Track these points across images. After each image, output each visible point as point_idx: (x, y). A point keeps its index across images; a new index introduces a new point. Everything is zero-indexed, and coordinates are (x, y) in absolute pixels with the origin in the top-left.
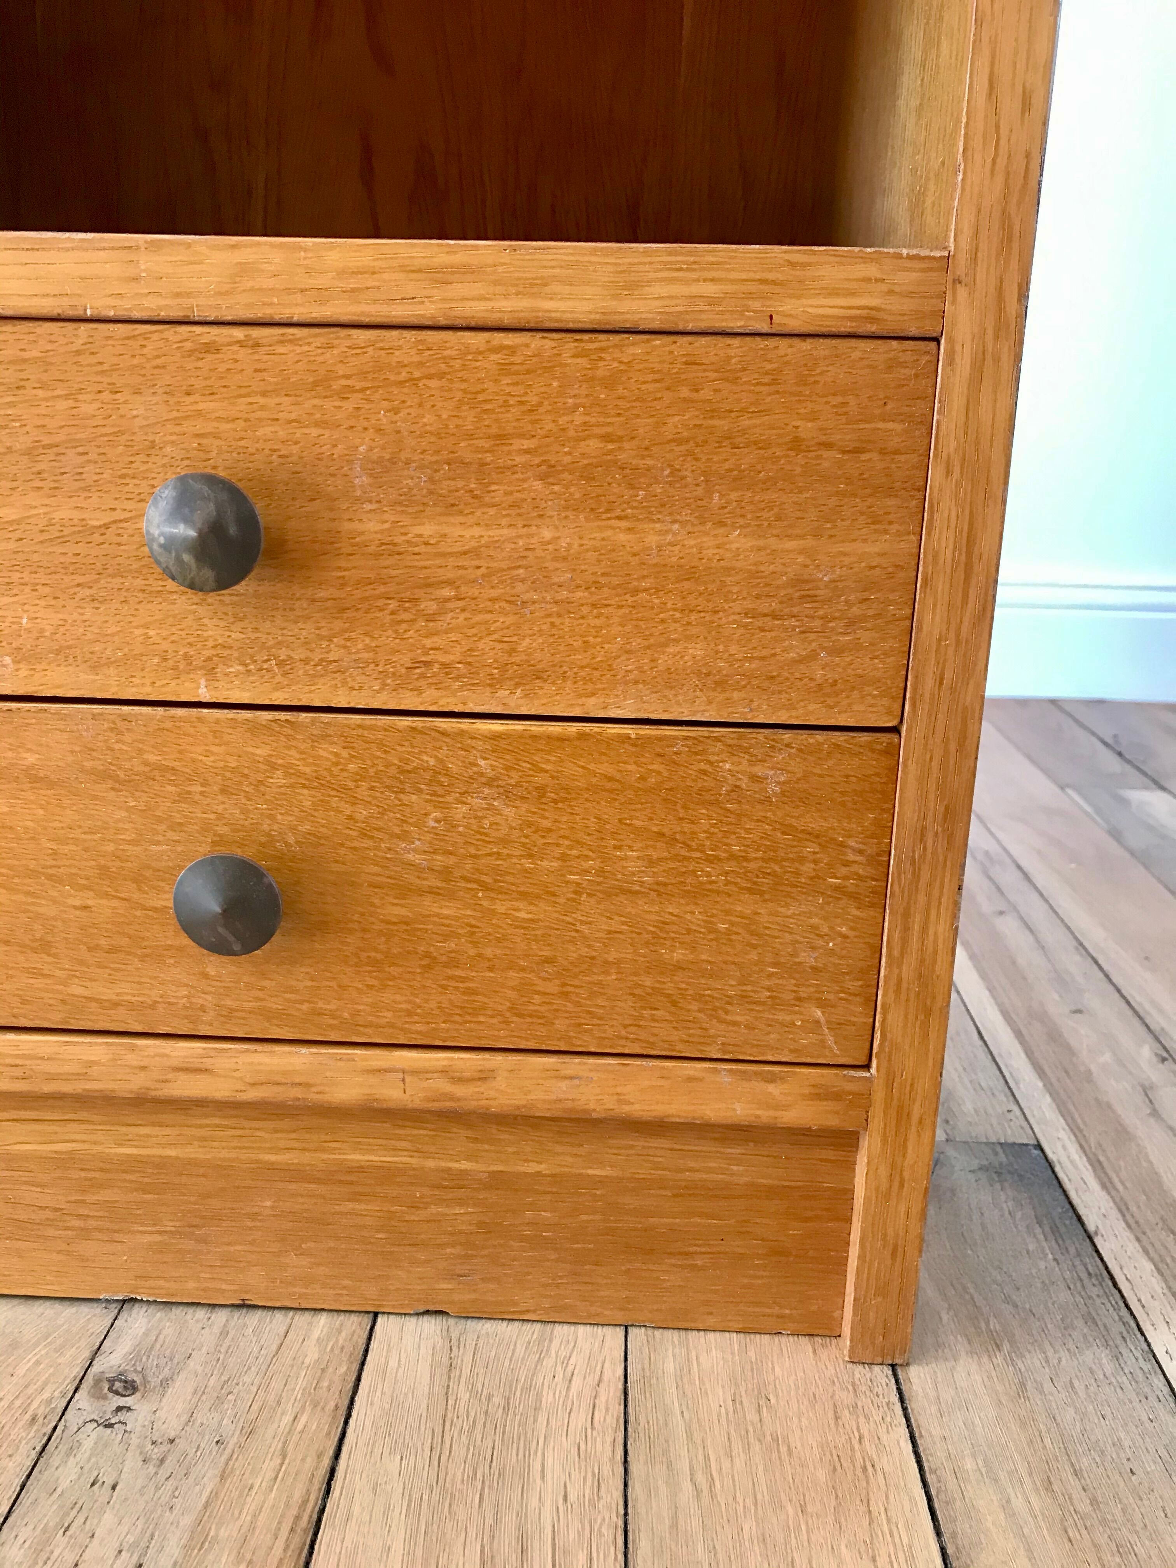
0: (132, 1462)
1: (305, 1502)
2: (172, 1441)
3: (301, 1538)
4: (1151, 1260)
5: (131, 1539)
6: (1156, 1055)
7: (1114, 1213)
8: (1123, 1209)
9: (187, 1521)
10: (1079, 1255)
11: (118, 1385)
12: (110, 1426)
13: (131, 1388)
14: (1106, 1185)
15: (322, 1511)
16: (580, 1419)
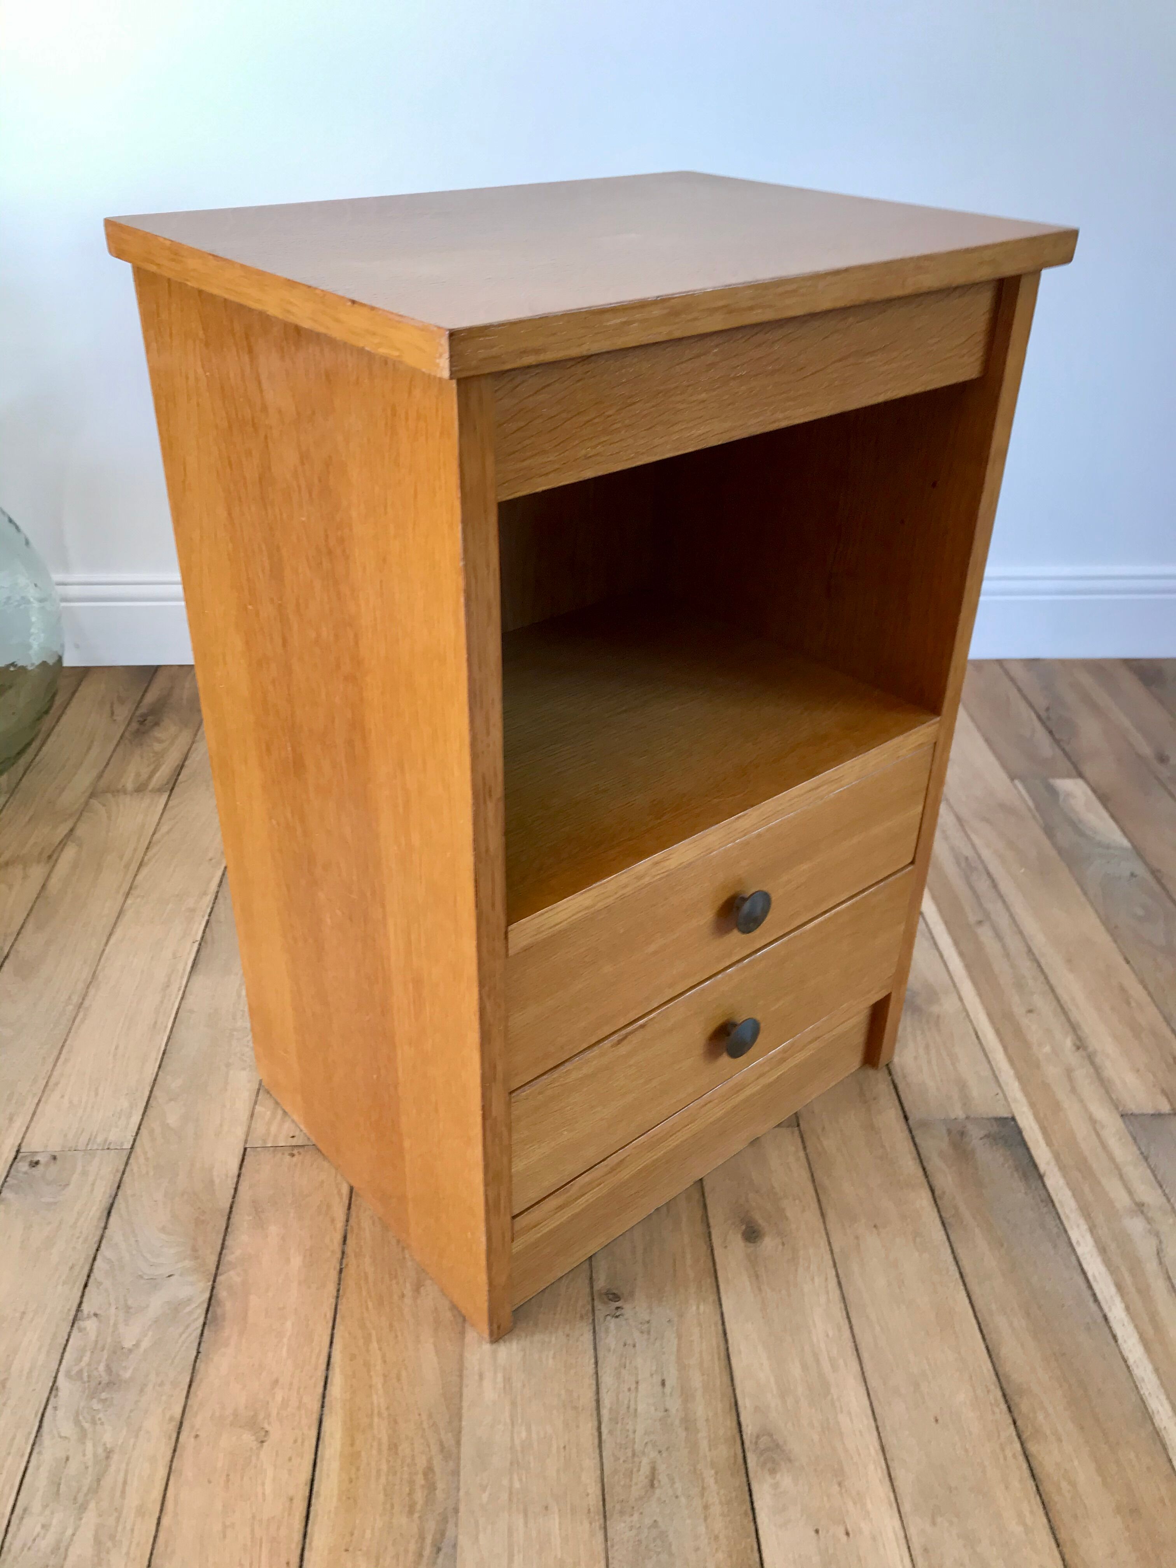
0: (636, 1334)
1: (718, 1347)
2: (648, 1322)
3: (724, 1362)
4: (1070, 1189)
5: (654, 1368)
6: (1075, 1044)
7: (1053, 1163)
8: (1057, 1157)
9: (673, 1358)
10: (1036, 1189)
11: (611, 1296)
12: (617, 1317)
13: (616, 1297)
14: (1049, 1144)
15: (727, 1349)
16: (823, 1299)
